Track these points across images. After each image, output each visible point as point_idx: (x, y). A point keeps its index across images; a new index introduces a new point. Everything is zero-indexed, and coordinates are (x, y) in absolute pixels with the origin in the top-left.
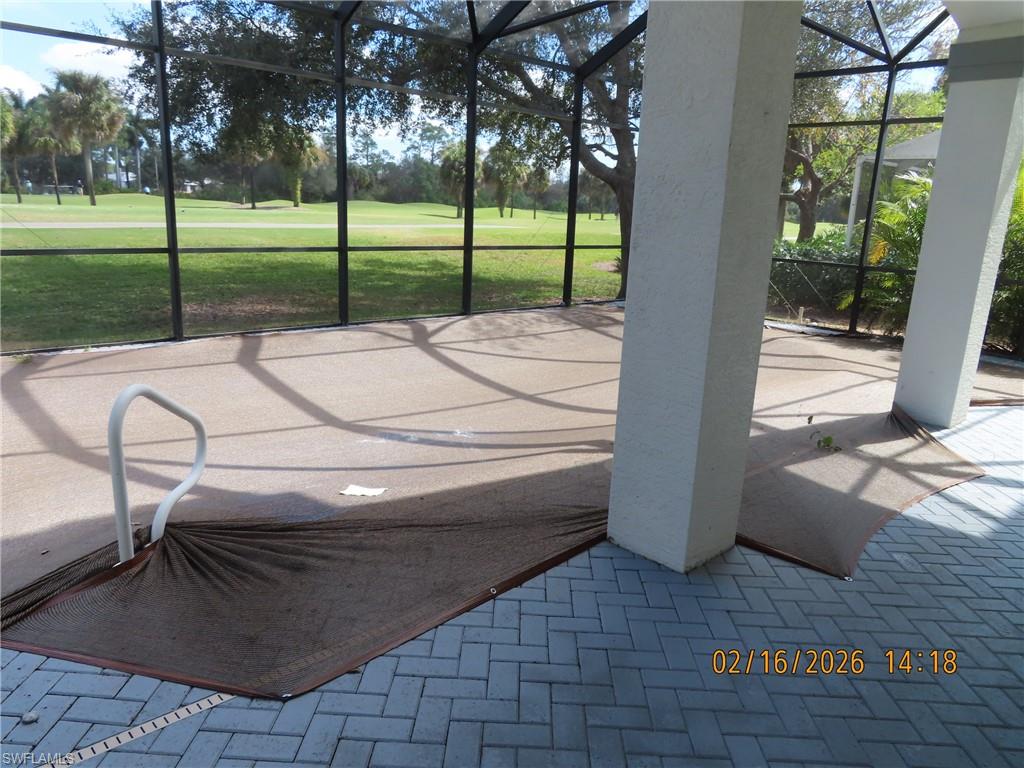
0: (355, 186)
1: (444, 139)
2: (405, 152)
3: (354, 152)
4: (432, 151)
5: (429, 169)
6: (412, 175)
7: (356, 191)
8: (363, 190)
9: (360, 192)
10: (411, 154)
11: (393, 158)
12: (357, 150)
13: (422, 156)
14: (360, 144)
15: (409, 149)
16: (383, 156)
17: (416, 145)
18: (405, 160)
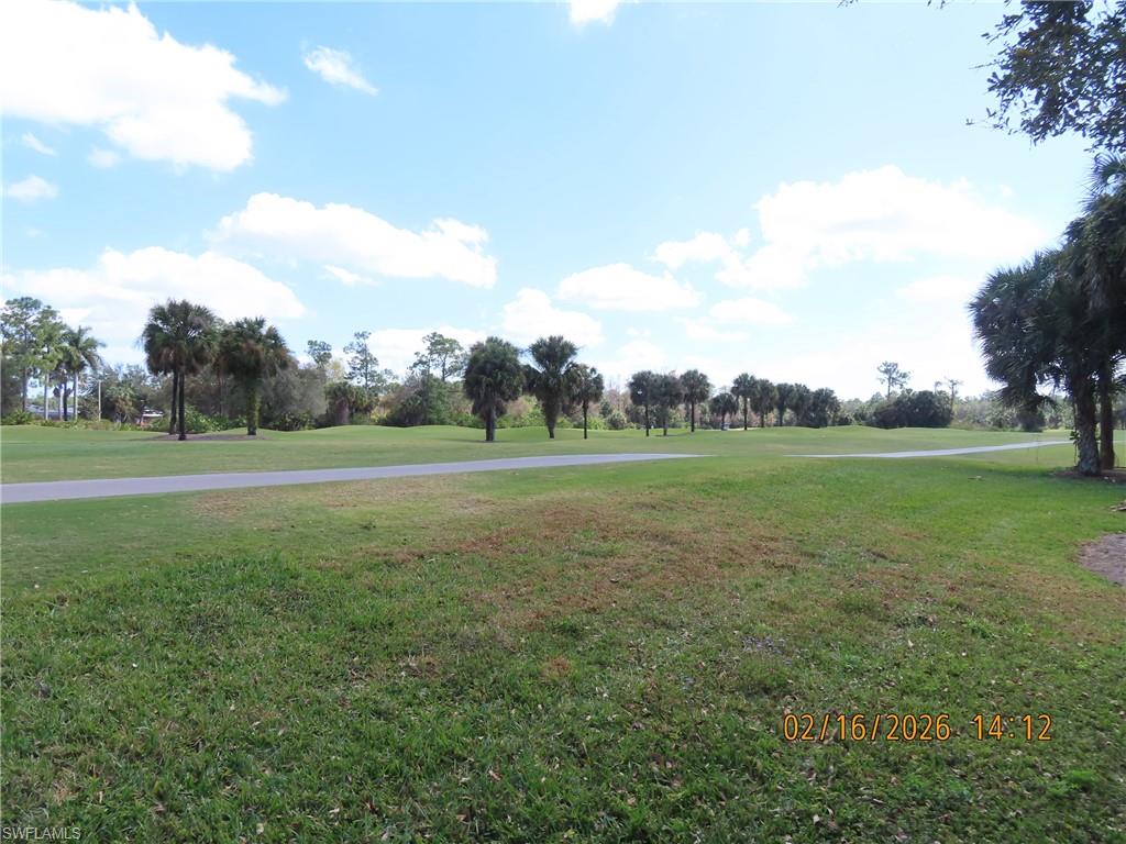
0: (350, 408)
1: (457, 352)
2: (411, 368)
3: (351, 370)
4: (444, 365)
5: (440, 387)
6: (420, 393)
7: (351, 415)
8: (360, 415)
9: (357, 416)
10: (418, 370)
11: (397, 377)
12: (354, 368)
13: (432, 371)
14: (358, 361)
15: (415, 365)
16: (385, 377)
17: (424, 359)
18: (411, 378)
